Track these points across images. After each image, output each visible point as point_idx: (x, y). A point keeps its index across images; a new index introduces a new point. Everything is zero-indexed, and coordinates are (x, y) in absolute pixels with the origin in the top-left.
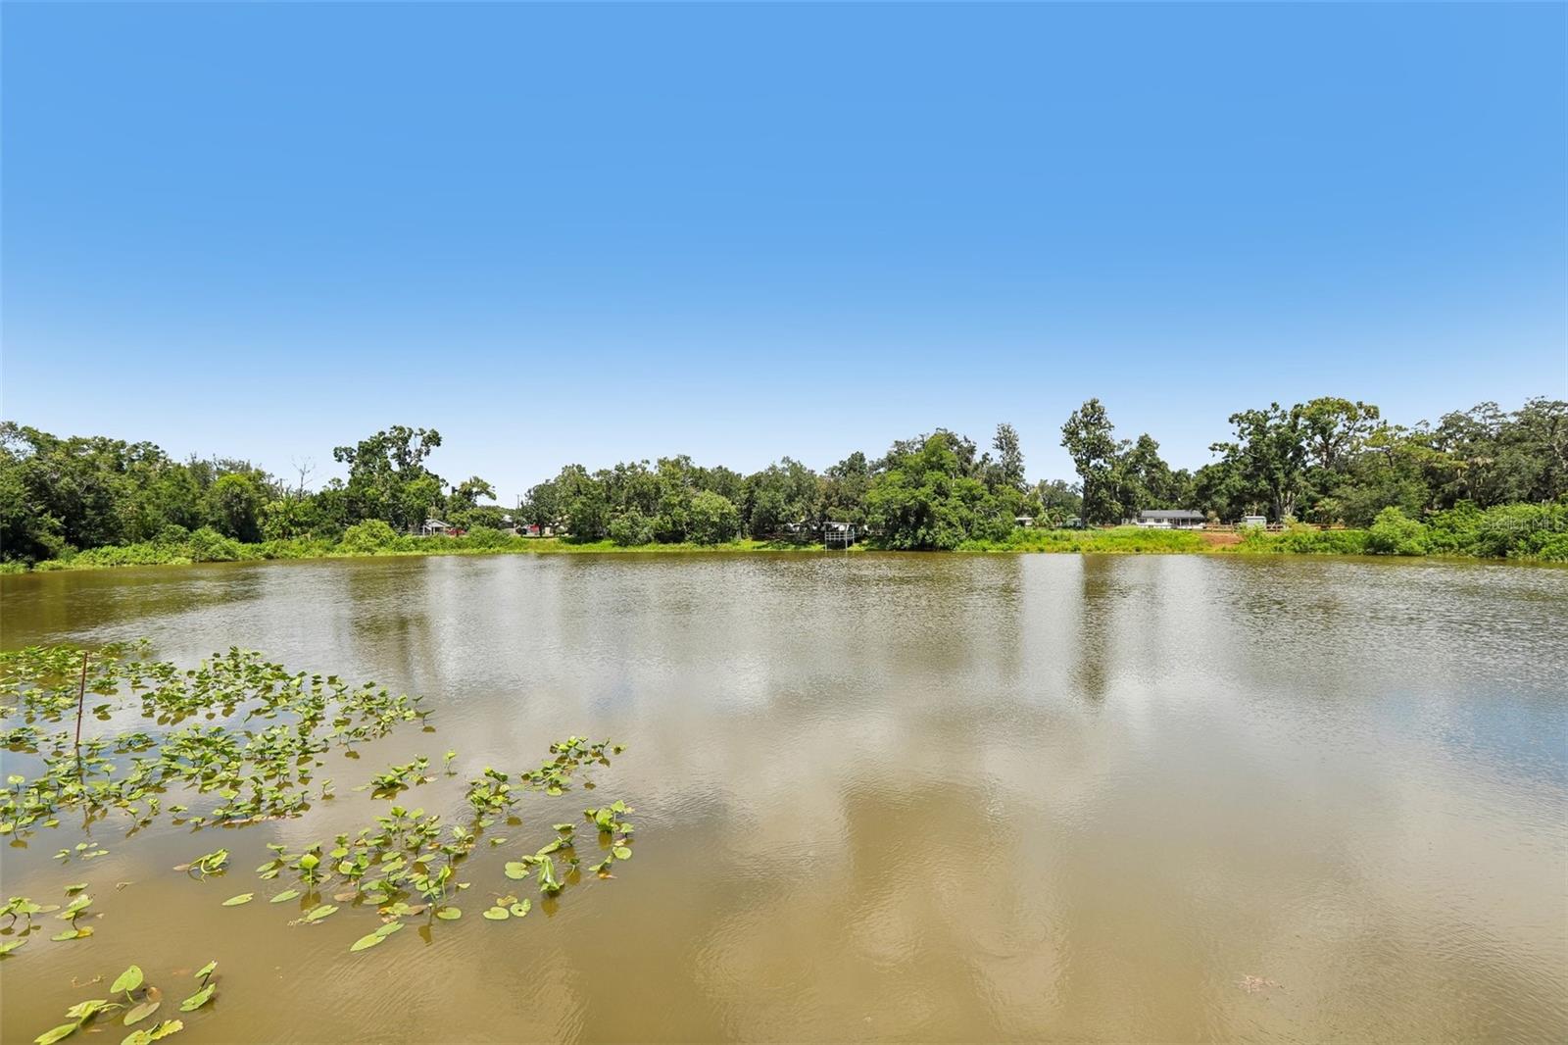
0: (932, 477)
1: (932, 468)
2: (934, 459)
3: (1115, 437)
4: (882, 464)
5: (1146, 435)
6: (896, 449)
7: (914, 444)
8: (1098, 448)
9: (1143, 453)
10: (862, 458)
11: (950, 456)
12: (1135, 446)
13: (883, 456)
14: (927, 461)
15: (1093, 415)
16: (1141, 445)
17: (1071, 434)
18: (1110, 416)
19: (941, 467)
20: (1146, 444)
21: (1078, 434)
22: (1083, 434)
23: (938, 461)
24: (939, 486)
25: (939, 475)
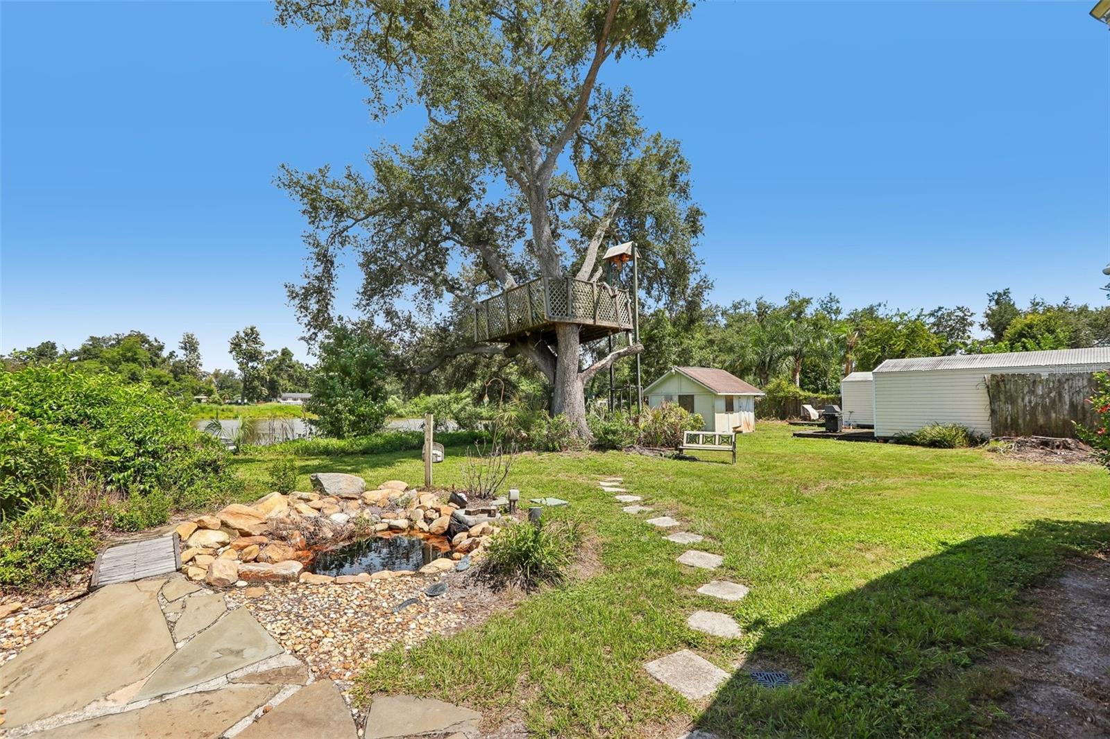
0: (124, 366)
1: (127, 360)
2: (130, 354)
3: (264, 349)
4: (77, 354)
5: (286, 349)
6: (91, 343)
7: (110, 340)
8: (254, 356)
9: (284, 359)
10: (53, 346)
11: (143, 353)
12: (279, 354)
13: (78, 347)
14: (123, 356)
15: (252, 335)
16: (283, 354)
17: (236, 346)
18: (262, 338)
19: (134, 360)
20: (285, 353)
21: (241, 346)
22: (244, 346)
23: (132, 356)
24: (134, 374)
25: (132, 366)
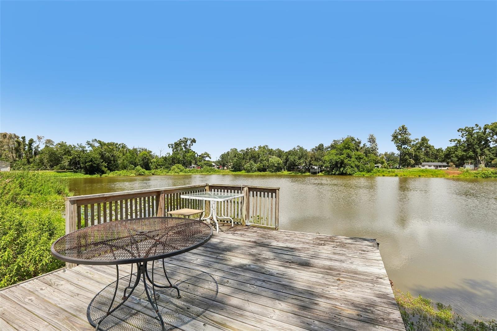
0: (345, 151)
1: (346, 149)
2: (347, 146)
3: (411, 138)
4: (329, 148)
5: (424, 137)
6: (334, 143)
7: (340, 141)
8: (405, 142)
9: (423, 143)
10: (323, 145)
11: (352, 144)
12: (420, 141)
13: (330, 145)
14: (344, 146)
15: (404, 129)
16: (422, 140)
17: (395, 137)
18: (409, 131)
19: (349, 148)
20: (424, 140)
21: (397, 137)
22: (399, 137)
23: (348, 146)
24: (348, 154)
25: (348, 151)
